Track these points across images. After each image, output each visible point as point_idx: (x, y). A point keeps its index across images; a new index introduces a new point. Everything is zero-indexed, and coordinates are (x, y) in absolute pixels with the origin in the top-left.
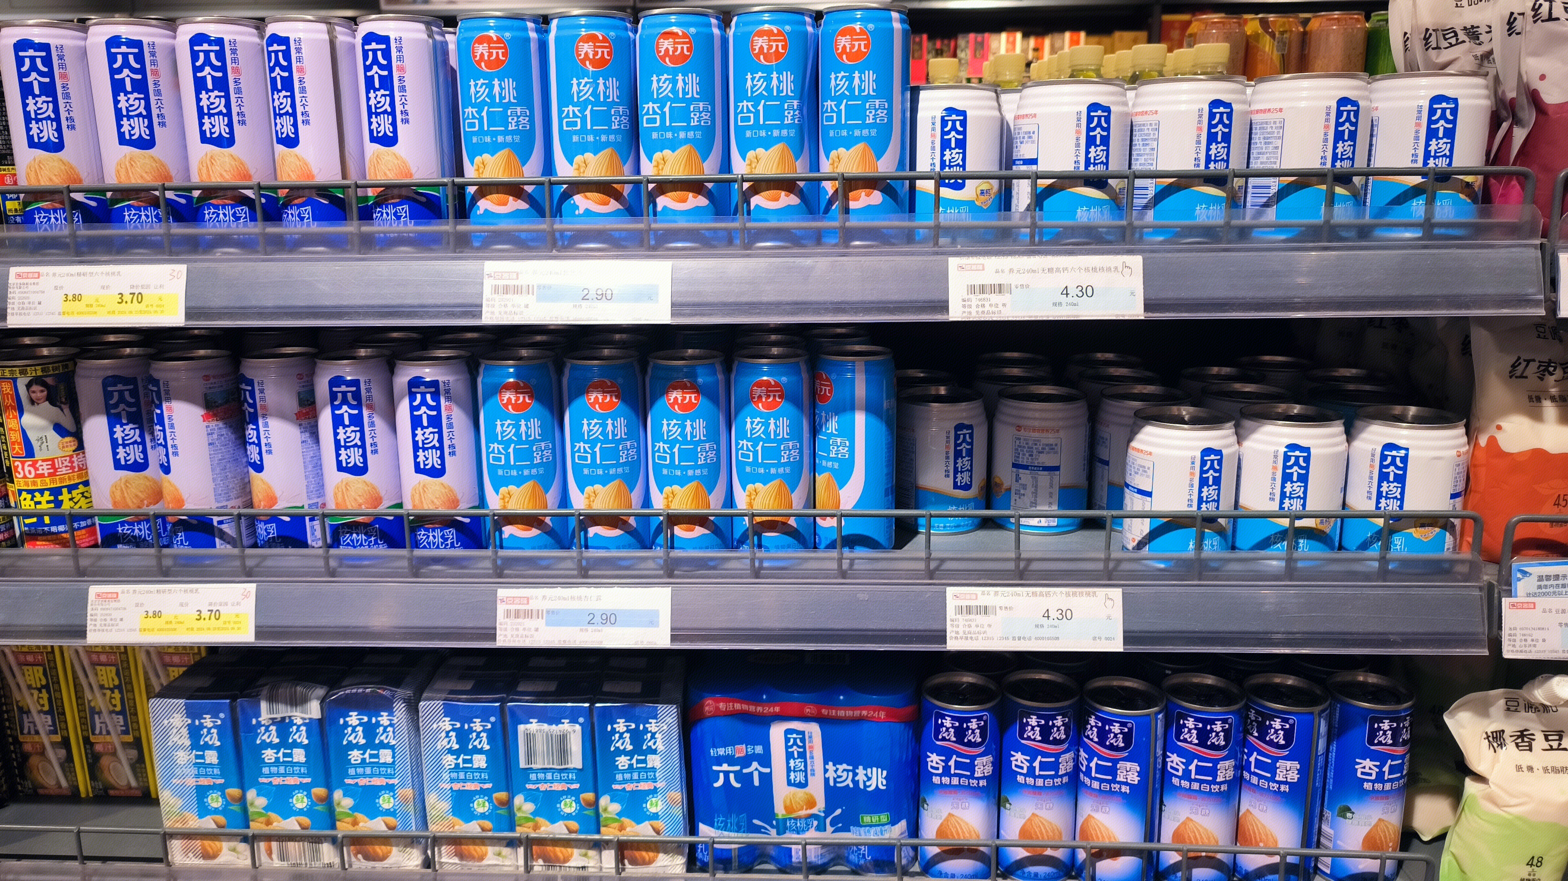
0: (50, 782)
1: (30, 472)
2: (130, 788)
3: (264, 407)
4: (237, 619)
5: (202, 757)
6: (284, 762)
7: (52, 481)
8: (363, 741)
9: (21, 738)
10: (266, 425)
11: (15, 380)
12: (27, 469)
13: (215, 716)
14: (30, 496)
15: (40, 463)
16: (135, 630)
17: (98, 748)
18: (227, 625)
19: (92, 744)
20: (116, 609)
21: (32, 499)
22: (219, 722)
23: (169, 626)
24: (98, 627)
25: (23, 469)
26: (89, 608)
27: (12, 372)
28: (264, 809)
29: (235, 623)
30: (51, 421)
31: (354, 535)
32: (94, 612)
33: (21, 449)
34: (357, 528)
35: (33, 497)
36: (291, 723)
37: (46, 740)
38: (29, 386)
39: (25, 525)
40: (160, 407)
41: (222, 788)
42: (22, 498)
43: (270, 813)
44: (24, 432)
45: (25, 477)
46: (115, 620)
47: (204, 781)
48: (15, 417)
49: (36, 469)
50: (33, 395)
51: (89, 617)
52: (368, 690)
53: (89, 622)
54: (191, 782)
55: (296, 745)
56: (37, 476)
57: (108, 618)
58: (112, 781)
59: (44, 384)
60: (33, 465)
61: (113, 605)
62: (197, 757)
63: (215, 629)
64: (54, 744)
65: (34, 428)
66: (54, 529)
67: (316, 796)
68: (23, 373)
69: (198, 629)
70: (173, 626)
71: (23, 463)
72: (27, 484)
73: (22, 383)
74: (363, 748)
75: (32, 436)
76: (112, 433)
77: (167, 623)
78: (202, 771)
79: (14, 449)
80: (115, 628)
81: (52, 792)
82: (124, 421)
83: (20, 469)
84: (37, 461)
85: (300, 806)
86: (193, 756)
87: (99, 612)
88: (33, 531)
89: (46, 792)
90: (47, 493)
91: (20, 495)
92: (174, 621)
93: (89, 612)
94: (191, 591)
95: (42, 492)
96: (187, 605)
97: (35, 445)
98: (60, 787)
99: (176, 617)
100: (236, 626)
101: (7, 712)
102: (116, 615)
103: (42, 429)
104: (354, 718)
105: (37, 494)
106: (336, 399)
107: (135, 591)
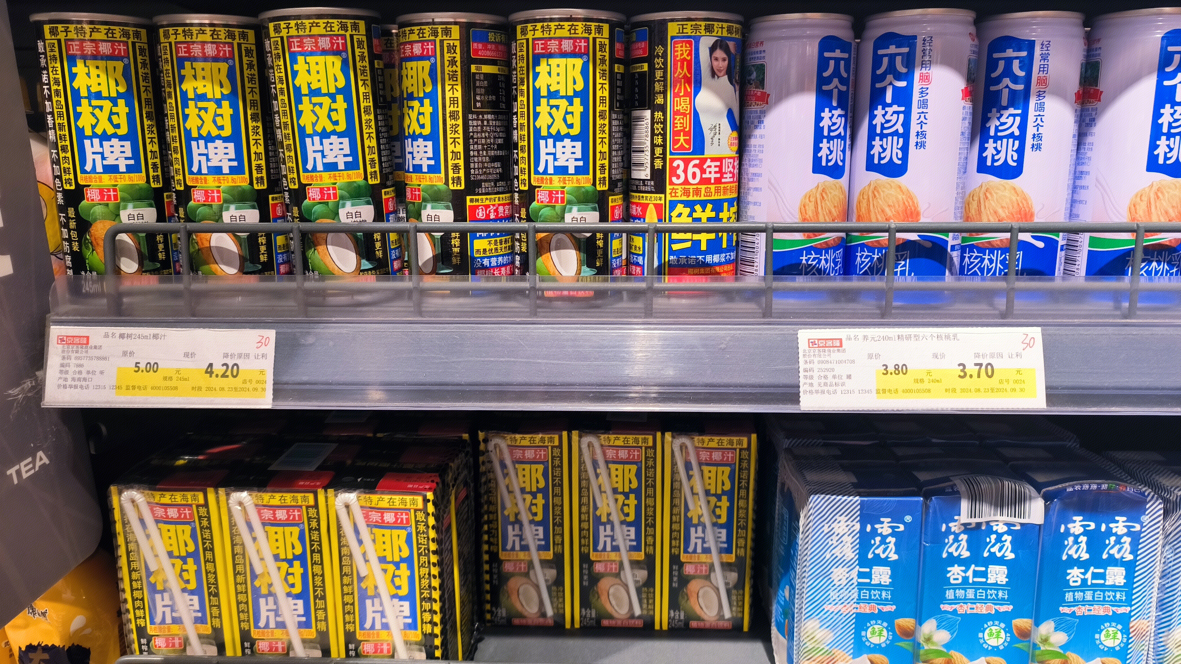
0: (531, 610)
1: (694, 175)
2: (632, 617)
3: (1042, 81)
4: (1018, 377)
5: (869, 575)
6: (974, 583)
7: (717, 191)
8: (1085, 556)
9: (502, 556)
10: (1041, 107)
11: (697, 39)
12: (691, 170)
13: (897, 518)
14: (688, 210)
15: (708, 163)
16: (869, 392)
17: (599, 568)
18: (1005, 386)
19: (591, 563)
20: (840, 362)
21: (690, 215)
22: (902, 528)
23: (919, 386)
24: (816, 387)
25: (685, 171)
26: (801, 360)
27: (696, 28)
28: (945, 646)
29: (1016, 382)
30: (727, 105)
31: (1154, 264)
32: (808, 366)
33: (687, 142)
34: (1160, 253)
35: (693, 210)
36: (990, 531)
37: (535, 556)
38: (712, 49)
39: (672, 252)
40: (908, 77)
41: (887, 618)
42: (674, 214)
43: (953, 652)
44: (696, 114)
45: (686, 182)
46: (840, 377)
47: (866, 609)
48: (687, 94)
49: (703, 171)
50: (715, 63)
51: (801, 374)
52: (1104, 487)
53: (802, 380)
54: (850, 609)
55: (994, 560)
56: (705, 181)
57: (830, 375)
58: (609, 608)
59: (727, 50)
60: (700, 166)
61: (836, 356)
62: (861, 575)
63: (986, 391)
64: (544, 563)
65: (709, 111)
66: (709, 259)
67: (1018, 628)
68: (709, 29)
69: (963, 390)
70: (926, 385)
71: (687, 162)
72: (686, 193)
73: (706, 43)
74: (1084, 565)
75: (706, 123)
76: (818, 119)
77: (916, 381)
78: (865, 594)
79: (676, 142)
80: (839, 389)
81: (530, 622)
82: (835, 104)
83: (680, 172)
84: (705, 160)
85: (993, 642)
86: (854, 574)
87: (816, 366)
88: (683, 262)
89: (524, 622)
90: (709, 206)
91: (672, 208)
92: (926, 379)
93: (802, 365)
94: (948, 337)
95: (704, 204)
96: (943, 356)
97: (707, 134)
98: (544, 615)
99: (929, 373)
100: (1017, 387)
101: (489, 522)
102: (841, 370)
103: (717, 114)
104: (1078, 524)
105: (698, 208)
106: (1169, 64)
107: (865, 337)
